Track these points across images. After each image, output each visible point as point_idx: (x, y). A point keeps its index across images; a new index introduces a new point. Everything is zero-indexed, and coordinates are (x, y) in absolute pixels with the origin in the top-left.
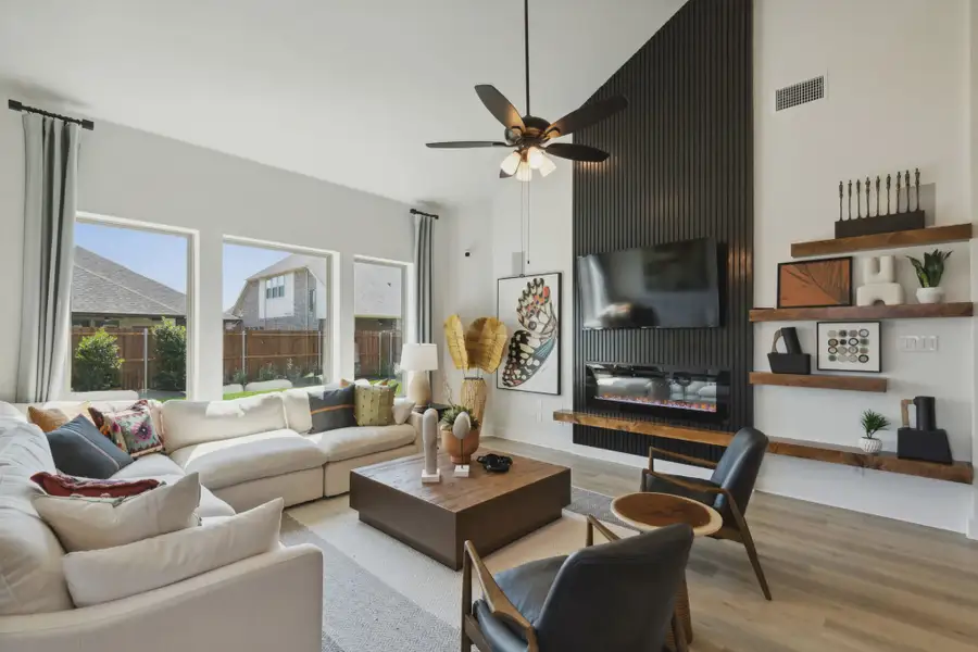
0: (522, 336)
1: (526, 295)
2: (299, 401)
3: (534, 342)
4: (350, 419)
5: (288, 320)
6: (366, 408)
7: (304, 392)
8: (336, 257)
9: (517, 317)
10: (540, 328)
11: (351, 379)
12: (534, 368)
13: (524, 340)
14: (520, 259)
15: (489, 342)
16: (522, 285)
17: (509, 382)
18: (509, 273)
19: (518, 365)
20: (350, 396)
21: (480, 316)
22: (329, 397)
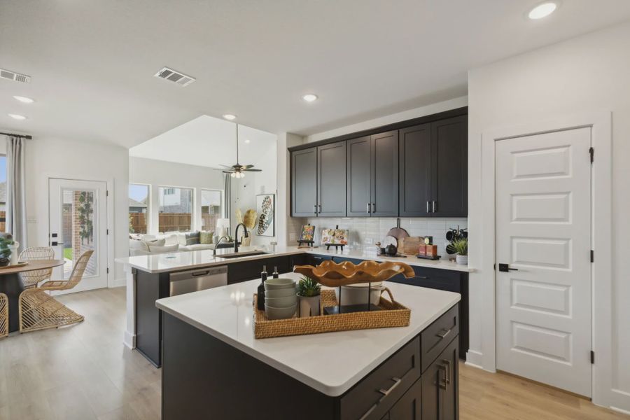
0: (263, 217)
1: (264, 201)
2: (182, 236)
3: (267, 218)
4: (198, 242)
5: (178, 207)
6: (203, 239)
7: (184, 234)
8: (195, 189)
9: (262, 209)
10: (268, 213)
11: (200, 230)
12: (267, 227)
13: (264, 218)
14: (263, 188)
15: (251, 218)
16: (263, 198)
17: (260, 233)
18: (260, 193)
19: (262, 227)
20: (199, 235)
21: (248, 209)
22: (192, 236)
